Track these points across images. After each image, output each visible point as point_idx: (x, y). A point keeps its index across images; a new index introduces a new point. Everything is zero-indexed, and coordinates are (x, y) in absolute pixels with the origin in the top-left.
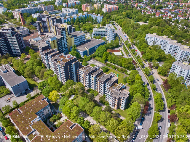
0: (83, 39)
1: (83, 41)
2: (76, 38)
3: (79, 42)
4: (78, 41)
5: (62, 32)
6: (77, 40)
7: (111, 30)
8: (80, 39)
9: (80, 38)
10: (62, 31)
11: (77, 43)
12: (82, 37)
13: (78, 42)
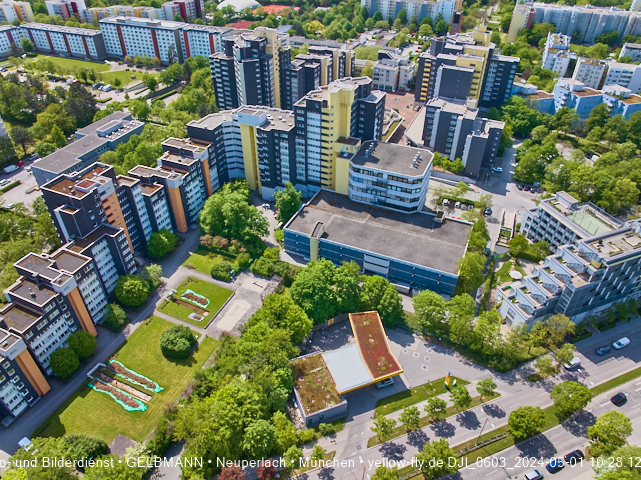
0: (391, 192)
1: (388, 201)
2: (358, 171)
3: (369, 196)
4: (363, 186)
5: (299, 112)
6: (360, 180)
7: (583, 255)
8: (374, 183)
9: (375, 179)
10: (301, 108)
11: (354, 192)
12: (391, 182)
13: (366, 191)
